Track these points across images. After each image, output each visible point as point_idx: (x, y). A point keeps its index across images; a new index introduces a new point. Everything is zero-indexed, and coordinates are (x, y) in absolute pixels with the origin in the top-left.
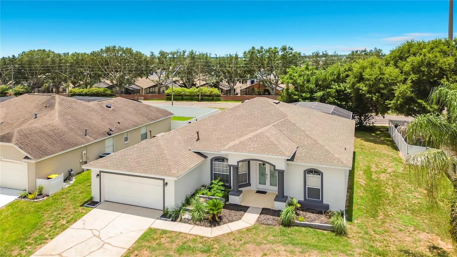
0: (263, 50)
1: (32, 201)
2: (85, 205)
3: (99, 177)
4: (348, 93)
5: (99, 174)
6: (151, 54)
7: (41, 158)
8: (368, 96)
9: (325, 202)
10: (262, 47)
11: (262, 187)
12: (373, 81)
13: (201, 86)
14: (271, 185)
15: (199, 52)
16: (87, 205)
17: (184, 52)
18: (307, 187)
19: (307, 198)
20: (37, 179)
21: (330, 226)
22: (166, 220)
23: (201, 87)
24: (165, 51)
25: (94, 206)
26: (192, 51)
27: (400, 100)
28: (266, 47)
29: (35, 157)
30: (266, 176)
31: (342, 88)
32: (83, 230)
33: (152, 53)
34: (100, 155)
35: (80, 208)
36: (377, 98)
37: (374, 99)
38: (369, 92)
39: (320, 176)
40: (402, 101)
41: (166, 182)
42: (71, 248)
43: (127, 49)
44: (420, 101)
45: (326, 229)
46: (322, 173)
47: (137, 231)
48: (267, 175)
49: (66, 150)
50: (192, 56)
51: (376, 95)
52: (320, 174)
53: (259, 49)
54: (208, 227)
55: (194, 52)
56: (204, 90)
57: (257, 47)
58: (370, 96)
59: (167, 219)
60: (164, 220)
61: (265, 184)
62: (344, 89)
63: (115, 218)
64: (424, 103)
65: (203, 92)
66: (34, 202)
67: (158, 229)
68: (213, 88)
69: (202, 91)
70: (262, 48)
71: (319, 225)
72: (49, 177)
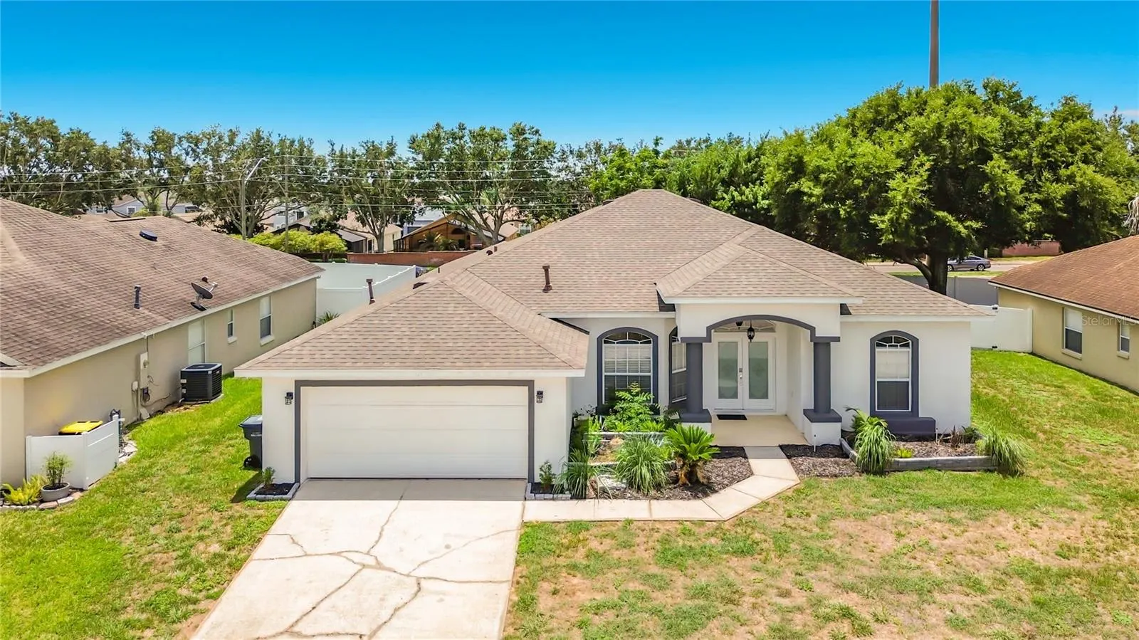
0: (466, 132)
1: (33, 509)
2: (252, 495)
3: (293, 401)
4: (763, 208)
5: (293, 391)
6: (125, 137)
7: (45, 363)
8: (826, 207)
9: (923, 413)
10: (463, 125)
11: (729, 405)
12: (834, 172)
13: (290, 228)
14: (752, 396)
15: (279, 135)
16: (257, 494)
17: (233, 135)
18: (877, 380)
19: (876, 410)
20: (29, 438)
21: (980, 460)
22: (553, 499)
23: (291, 232)
24: (170, 130)
25: (286, 493)
26: (258, 131)
27: (905, 212)
28: (473, 126)
29: (26, 362)
30: (739, 373)
31: (747, 198)
32: (305, 557)
33: (127, 135)
34: (184, 370)
35: (238, 507)
36: (848, 210)
37: (842, 212)
38: (827, 198)
39: (910, 350)
40: (910, 212)
41: (536, 389)
42: (314, 608)
43: (41, 124)
44: (940, 214)
45: (969, 468)
46: (915, 342)
47: (493, 535)
48: (741, 371)
49: (106, 342)
50: (259, 147)
51: (846, 205)
52: (908, 343)
53: (456, 130)
54: (689, 499)
55: (265, 135)
56: (299, 239)
57: (450, 125)
58: (832, 206)
59: (555, 496)
60: (550, 499)
61: (735, 396)
62: (753, 201)
63: (390, 516)
64: (950, 218)
65: (296, 244)
66: (42, 510)
67: (554, 522)
68: (325, 232)
69: (294, 242)
70: (462, 128)
71: (952, 460)
72: (65, 430)
